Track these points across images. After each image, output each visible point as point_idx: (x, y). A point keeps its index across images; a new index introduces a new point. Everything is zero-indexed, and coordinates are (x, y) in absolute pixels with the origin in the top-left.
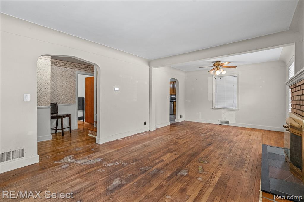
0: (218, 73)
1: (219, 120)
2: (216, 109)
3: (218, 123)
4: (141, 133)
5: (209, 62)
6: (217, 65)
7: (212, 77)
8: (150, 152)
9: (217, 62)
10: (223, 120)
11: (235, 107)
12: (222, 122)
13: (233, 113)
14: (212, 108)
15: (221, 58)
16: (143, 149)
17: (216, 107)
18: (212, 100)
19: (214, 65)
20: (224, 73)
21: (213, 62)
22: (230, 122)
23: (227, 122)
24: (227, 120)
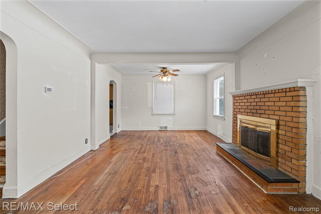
0: (165, 79)
1: (158, 127)
2: (155, 115)
3: (158, 129)
4: (84, 156)
5: (157, 67)
6: (164, 71)
7: (151, 83)
8: (129, 181)
9: (164, 68)
10: (162, 125)
11: (172, 112)
12: (161, 128)
13: (171, 118)
14: (152, 115)
15: (168, 65)
16: (116, 180)
17: (156, 113)
18: (151, 106)
19: (162, 71)
20: (169, 80)
21: (160, 68)
22: (168, 127)
23: (166, 127)
24: (165, 125)
